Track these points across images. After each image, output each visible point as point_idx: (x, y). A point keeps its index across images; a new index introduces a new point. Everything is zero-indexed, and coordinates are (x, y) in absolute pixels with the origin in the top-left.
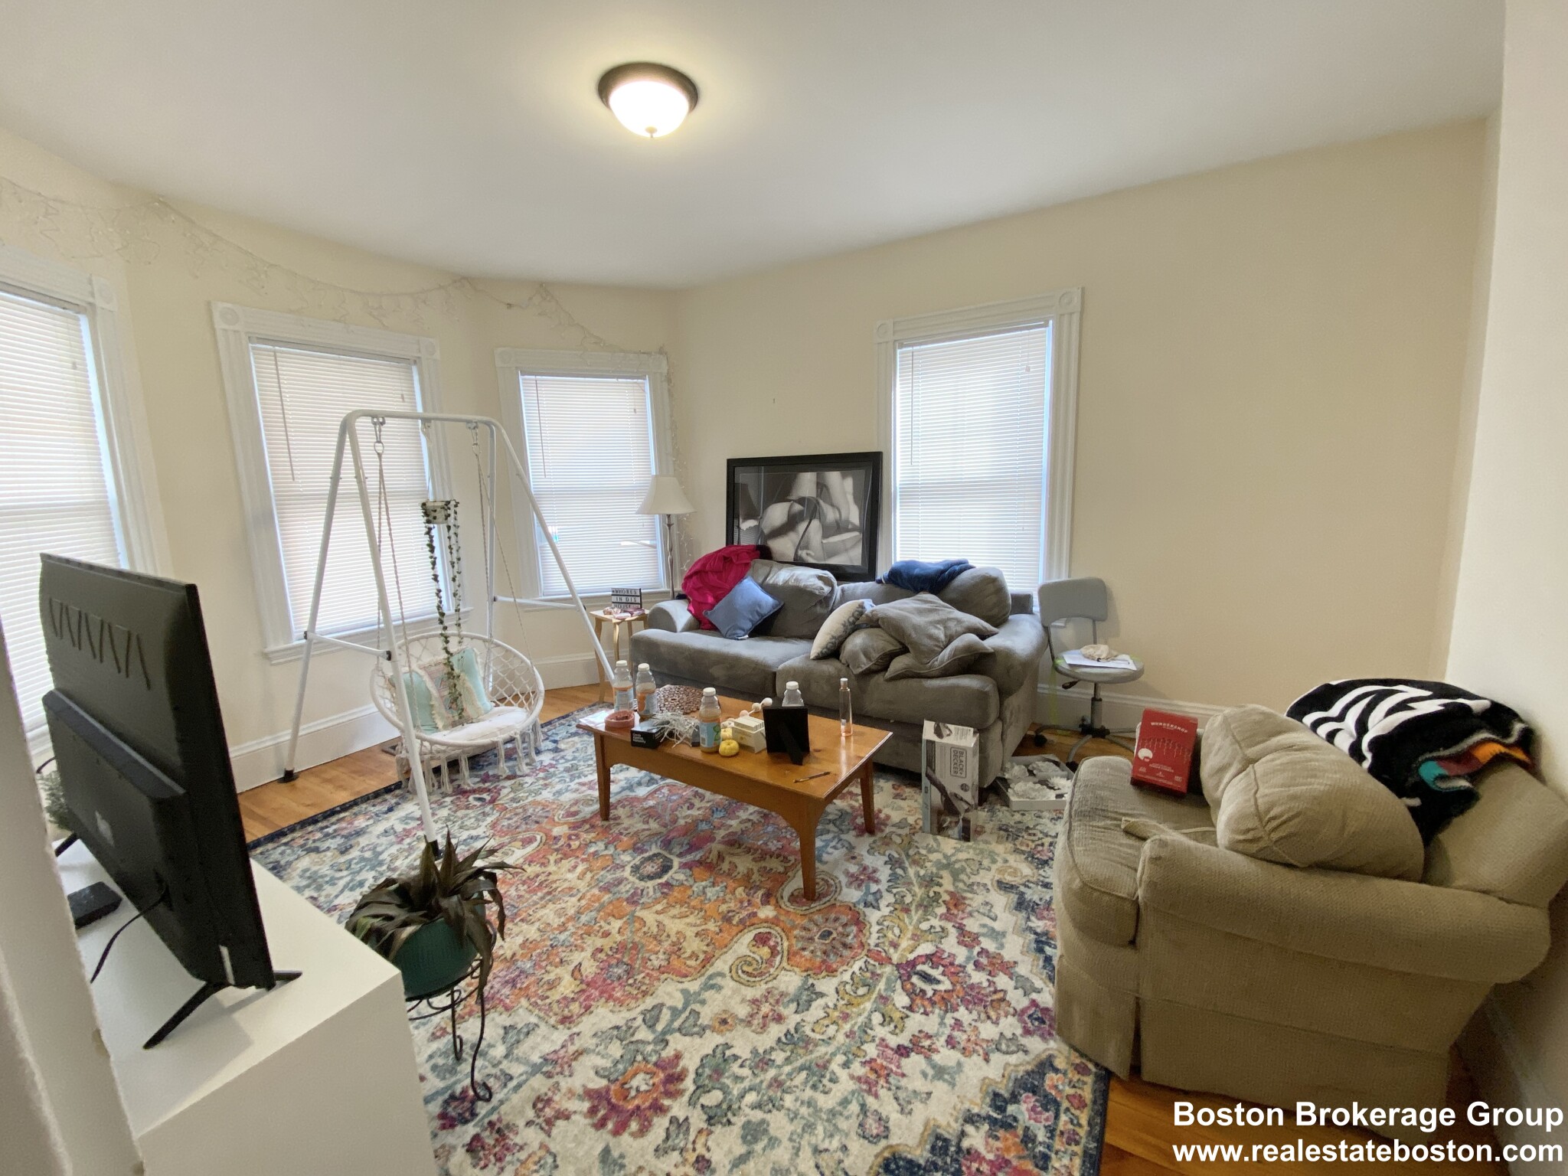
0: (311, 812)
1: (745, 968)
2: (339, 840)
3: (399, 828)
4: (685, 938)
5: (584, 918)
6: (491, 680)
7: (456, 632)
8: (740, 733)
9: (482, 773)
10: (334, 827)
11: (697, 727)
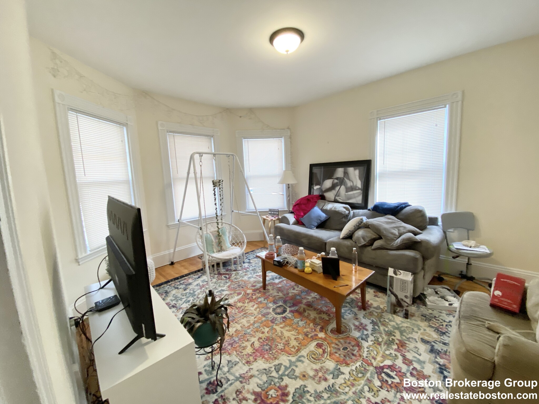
0: (177, 276)
1: (313, 356)
2: (184, 286)
3: (201, 284)
4: (291, 339)
5: (256, 325)
6: (231, 237)
7: (221, 221)
8: (312, 265)
9: (227, 268)
10: (183, 281)
11: (297, 261)
